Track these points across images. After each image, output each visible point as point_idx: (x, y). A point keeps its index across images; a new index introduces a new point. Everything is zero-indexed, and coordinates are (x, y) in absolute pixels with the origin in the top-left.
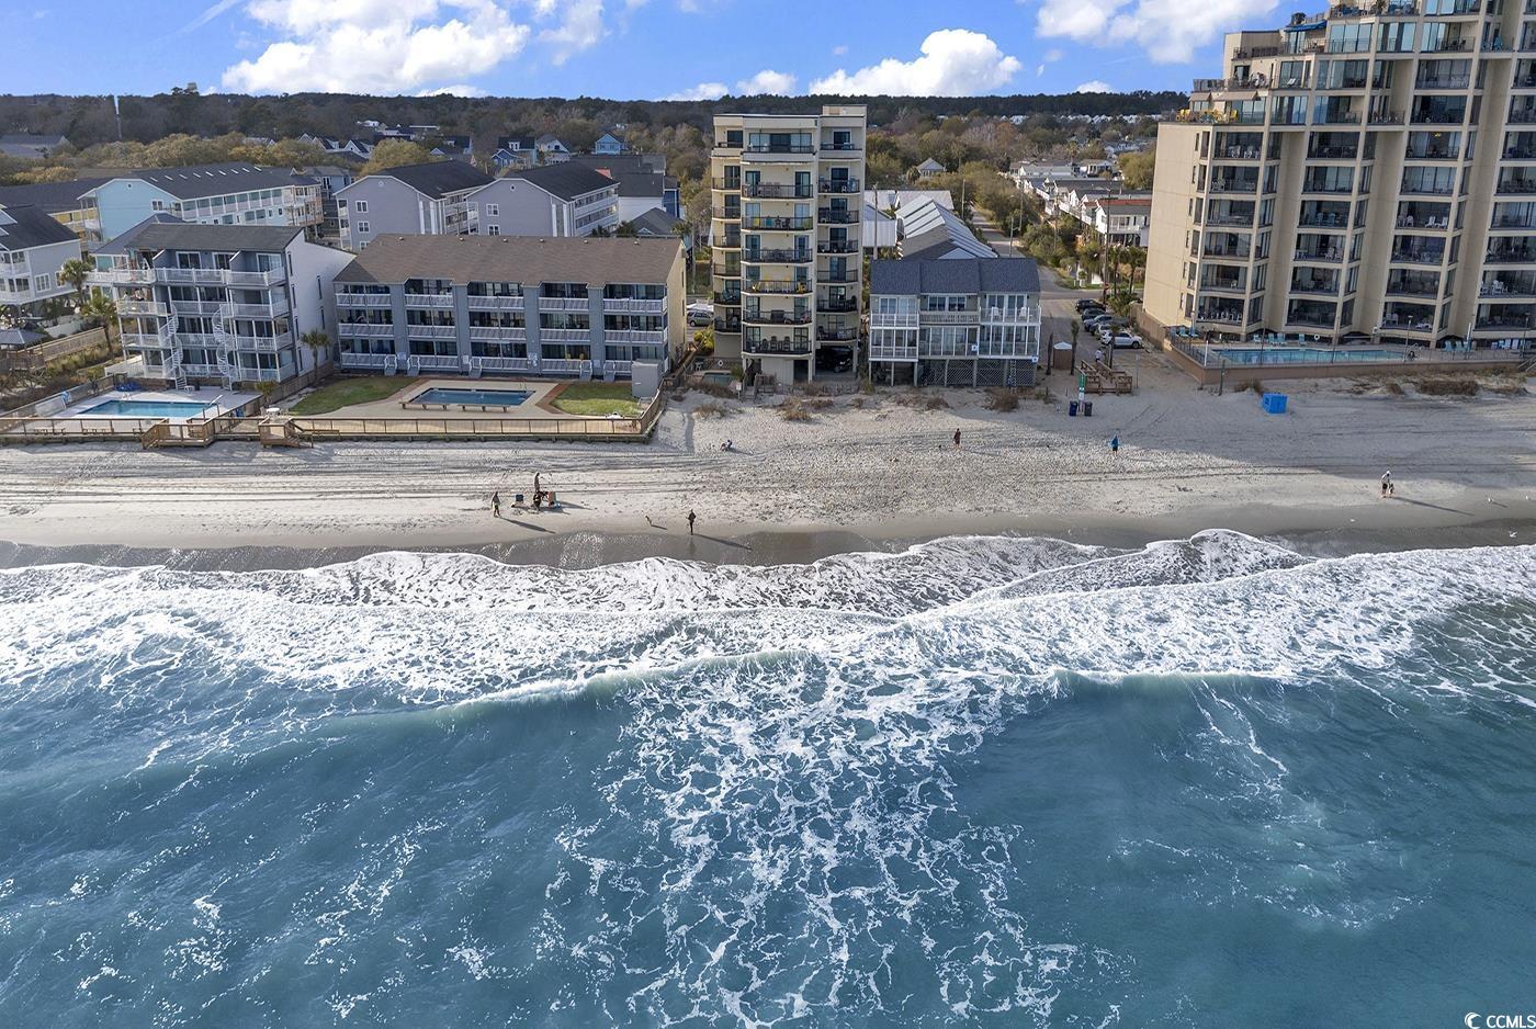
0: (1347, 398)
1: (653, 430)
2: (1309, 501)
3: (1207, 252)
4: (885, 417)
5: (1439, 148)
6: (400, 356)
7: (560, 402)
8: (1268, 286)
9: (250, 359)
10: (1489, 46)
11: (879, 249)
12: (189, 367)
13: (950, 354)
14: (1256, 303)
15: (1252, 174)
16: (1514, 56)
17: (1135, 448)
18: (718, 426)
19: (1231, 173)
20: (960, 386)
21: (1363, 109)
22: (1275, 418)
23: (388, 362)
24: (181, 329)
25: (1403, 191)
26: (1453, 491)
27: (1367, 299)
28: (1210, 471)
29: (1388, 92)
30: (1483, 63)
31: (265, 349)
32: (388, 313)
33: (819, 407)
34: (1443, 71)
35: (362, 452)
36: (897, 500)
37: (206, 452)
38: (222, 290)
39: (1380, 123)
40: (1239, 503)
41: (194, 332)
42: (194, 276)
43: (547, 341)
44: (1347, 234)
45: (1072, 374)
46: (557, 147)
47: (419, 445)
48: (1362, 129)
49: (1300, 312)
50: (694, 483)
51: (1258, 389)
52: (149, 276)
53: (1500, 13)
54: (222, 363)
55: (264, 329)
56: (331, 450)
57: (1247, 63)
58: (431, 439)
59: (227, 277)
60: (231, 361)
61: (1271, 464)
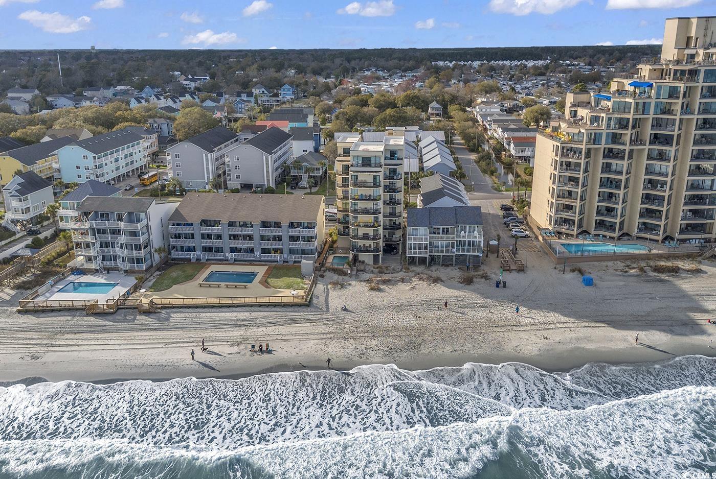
0: (620, 275)
1: (311, 298)
2: (601, 345)
3: (558, 197)
4: (414, 288)
5: (662, 156)
6: (198, 253)
7: (269, 280)
8: (586, 212)
9: (132, 260)
10: (684, 111)
11: (411, 173)
12: (105, 262)
13: (443, 252)
14: (581, 220)
15: (579, 165)
16: (695, 117)
17: (525, 309)
18: (340, 293)
19: (568, 164)
20: (447, 266)
21: (627, 139)
22: (588, 289)
23: (192, 256)
24: (101, 247)
25: (646, 174)
26: (665, 338)
27: (630, 218)
28: (558, 326)
29: (639, 130)
30: (681, 120)
31: (139, 256)
32: (193, 235)
33: (385, 282)
34: (664, 123)
35: (183, 315)
36: (420, 345)
37: (114, 316)
38: (119, 231)
39: (635, 145)
40: (570, 346)
41: (107, 247)
42: (107, 225)
43: (263, 246)
44: (621, 192)
45: (498, 257)
46: (263, 92)
47: (208, 310)
48: (627, 148)
49: (600, 224)
50: (330, 333)
51: (581, 272)
52: (87, 225)
53: (689, 97)
54: (119, 262)
55: (138, 247)
56: (168, 314)
57: (576, 109)
58: (213, 307)
59: (122, 225)
60: (123, 261)
61: (586, 320)
